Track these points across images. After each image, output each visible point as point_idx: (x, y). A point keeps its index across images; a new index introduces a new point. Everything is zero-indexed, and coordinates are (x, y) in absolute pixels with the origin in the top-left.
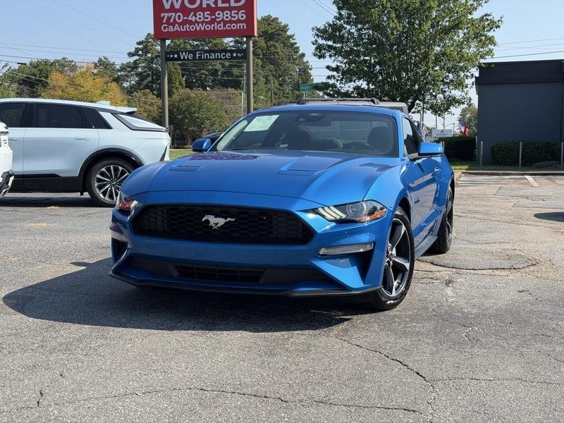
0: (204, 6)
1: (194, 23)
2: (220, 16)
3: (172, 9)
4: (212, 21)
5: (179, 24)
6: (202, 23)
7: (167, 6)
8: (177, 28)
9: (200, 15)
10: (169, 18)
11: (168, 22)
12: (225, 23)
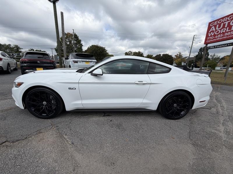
0: (221, 33)
1: (216, 38)
2: (226, 34)
3: (211, 36)
4: (223, 36)
5: (212, 40)
6: (219, 38)
7: (209, 35)
8: (211, 40)
9: (219, 36)
10: (209, 38)
11: (209, 40)
12: (227, 36)
